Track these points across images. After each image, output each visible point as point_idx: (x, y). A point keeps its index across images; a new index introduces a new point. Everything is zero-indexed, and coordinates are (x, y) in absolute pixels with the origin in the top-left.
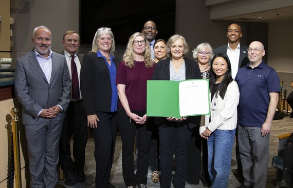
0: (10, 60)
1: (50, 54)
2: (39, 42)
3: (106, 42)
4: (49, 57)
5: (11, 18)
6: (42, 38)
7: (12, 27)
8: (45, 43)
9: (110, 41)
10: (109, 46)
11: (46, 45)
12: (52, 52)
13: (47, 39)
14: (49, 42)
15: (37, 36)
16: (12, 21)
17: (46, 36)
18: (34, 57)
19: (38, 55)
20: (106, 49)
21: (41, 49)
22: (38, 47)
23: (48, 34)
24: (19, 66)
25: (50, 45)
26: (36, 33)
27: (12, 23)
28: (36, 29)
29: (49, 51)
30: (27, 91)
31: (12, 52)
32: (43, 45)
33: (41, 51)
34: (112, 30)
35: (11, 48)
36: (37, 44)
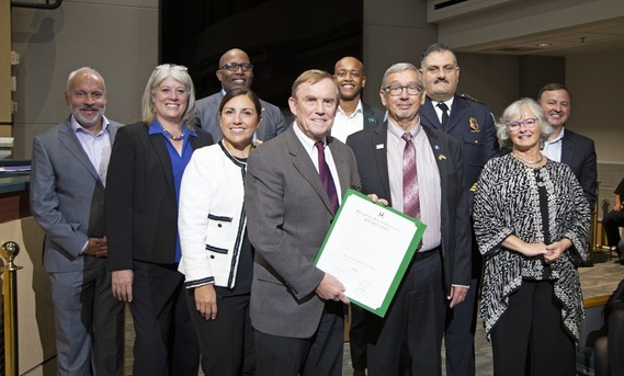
0: (9, 141)
1: (105, 126)
2: (80, 100)
3: (174, 97)
4: (101, 132)
5: (14, 52)
6: (86, 93)
7: (15, 70)
8: (91, 101)
9: (182, 97)
10: (181, 107)
11: (94, 107)
12: (107, 122)
13: (96, 94)
14: (100, 100)
15: (76, 88)
16: (15, 59)
17: (94, 88)
18: (71, 133)
19: (79, 130)
20: (172, 113)
21: (84, 116)
22: (77, 110)
23: (97, 83)
24: (39, 151)
25: (102, 106)
26: (74, 83)
27: (15, 62)
28: (73, 74)
29: (102, 120)
30: (54, 204)
31: (15, 124)
32: (89, 107)
33: (83, 119)
34: (189, 72)
35: (13, 116)
36: (75, 106)
